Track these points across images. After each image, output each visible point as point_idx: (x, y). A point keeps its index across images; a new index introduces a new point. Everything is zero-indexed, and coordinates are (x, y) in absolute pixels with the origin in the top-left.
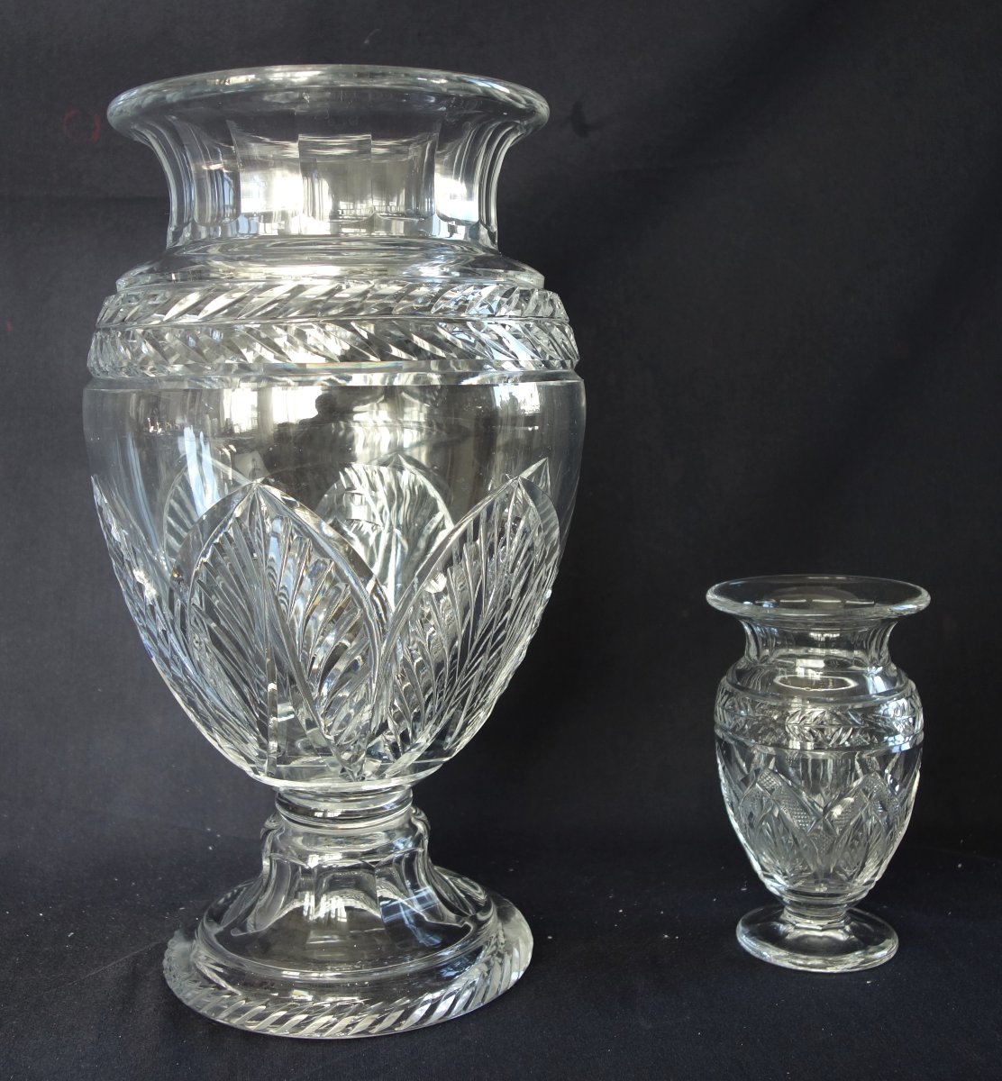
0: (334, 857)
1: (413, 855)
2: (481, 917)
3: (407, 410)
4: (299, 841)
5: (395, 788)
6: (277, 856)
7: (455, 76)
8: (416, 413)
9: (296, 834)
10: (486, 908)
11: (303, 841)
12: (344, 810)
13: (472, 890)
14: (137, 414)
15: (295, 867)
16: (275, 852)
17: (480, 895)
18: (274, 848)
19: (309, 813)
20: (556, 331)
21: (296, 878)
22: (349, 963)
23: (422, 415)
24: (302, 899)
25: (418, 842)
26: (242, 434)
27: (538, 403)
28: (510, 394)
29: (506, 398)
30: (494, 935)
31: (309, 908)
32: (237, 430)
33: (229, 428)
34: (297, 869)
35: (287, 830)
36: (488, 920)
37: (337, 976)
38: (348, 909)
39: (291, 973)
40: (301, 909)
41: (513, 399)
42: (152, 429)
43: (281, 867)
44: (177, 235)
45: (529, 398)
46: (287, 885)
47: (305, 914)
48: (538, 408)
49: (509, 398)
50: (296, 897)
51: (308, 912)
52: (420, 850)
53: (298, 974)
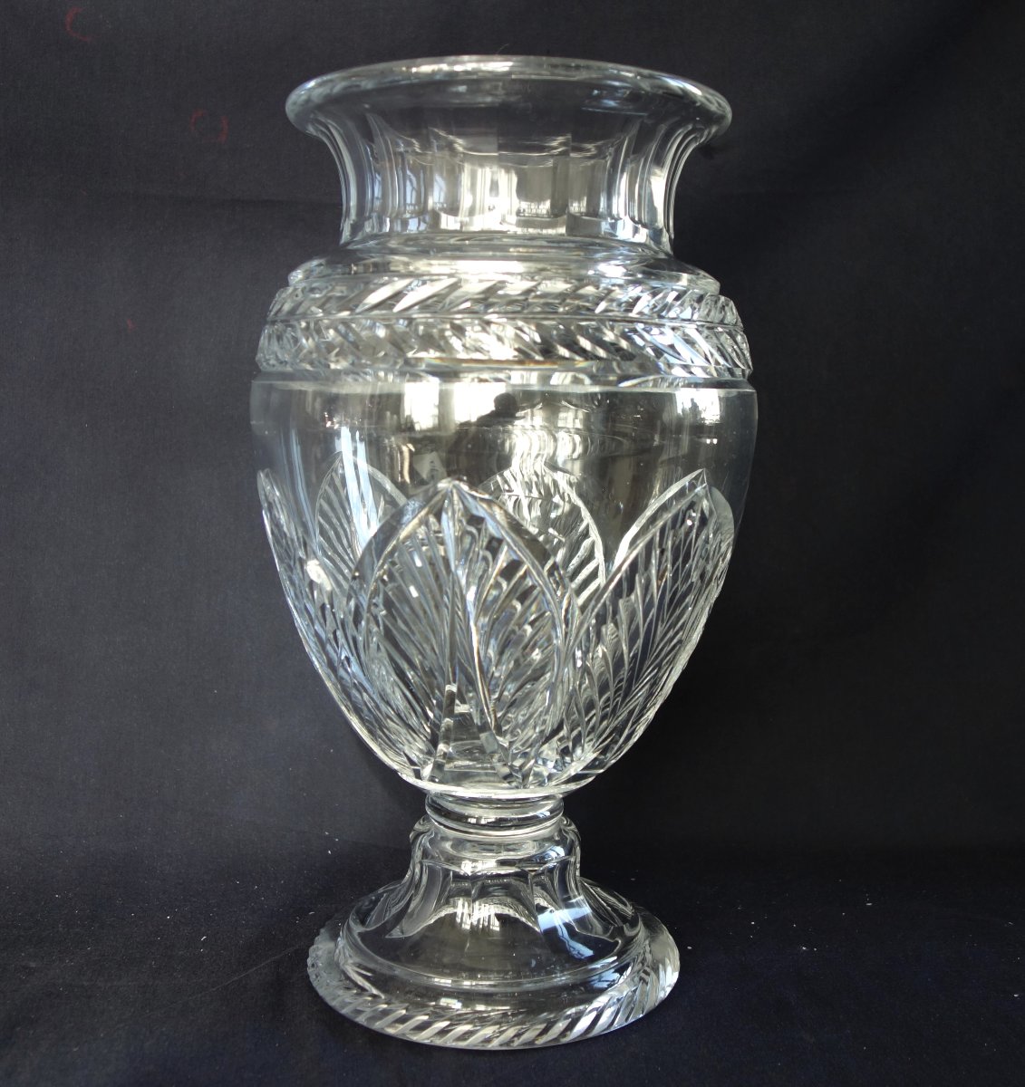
0: (487, 865)
1: (564, 865)
2: (629, 932)
3: (562, 415)
4: (448, 846)
5: (547, 798)
6: (427, 863)
7: (646, 72)
8: (571, 419)
9: (445, 839)
10: (633, 924)
11: (452, 847)
12: (498, 817)
13: (621, 906)
14: (314, 408)
15: (447, 872)
16: (427, 858)
17: (628, 910)
18: (425, 854)
19: (462, 818)
20: (725, 339)
21: (448, 883)
22: (498, 972)
23: (577, 421)
24: (455, 906)
25: (569, 852)
26: (421, 431)
27: (719, 413)
28: (692, 400)
29: (688, 406)
30: (642, 951)
31: (463, 914)
32: (417, 427)
33: (409, 425)
34: (448, 875)
35: (436, 834)
36: (637, 935)
37: (490, 986)
38: (499, 917)
39: (443, 981)
40: (454, 915)
41: (695, 406)
42: (329, 424)
43: (432, 872)
44: (356, 228)
45: (710, 406)
46: (437, 891)
47: (458, 920)
48: (718, 417)
49: (690, 406)
50: (447, 903)
51: (462, 919)
52: (572, 860)
53: (450, 981)
